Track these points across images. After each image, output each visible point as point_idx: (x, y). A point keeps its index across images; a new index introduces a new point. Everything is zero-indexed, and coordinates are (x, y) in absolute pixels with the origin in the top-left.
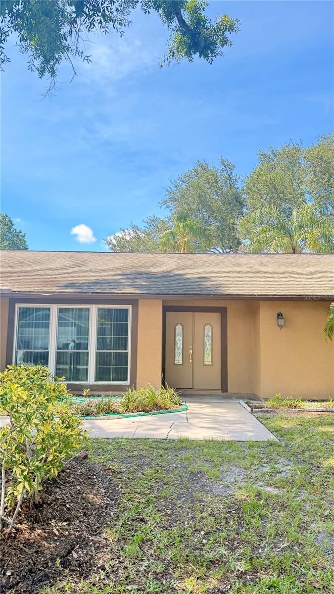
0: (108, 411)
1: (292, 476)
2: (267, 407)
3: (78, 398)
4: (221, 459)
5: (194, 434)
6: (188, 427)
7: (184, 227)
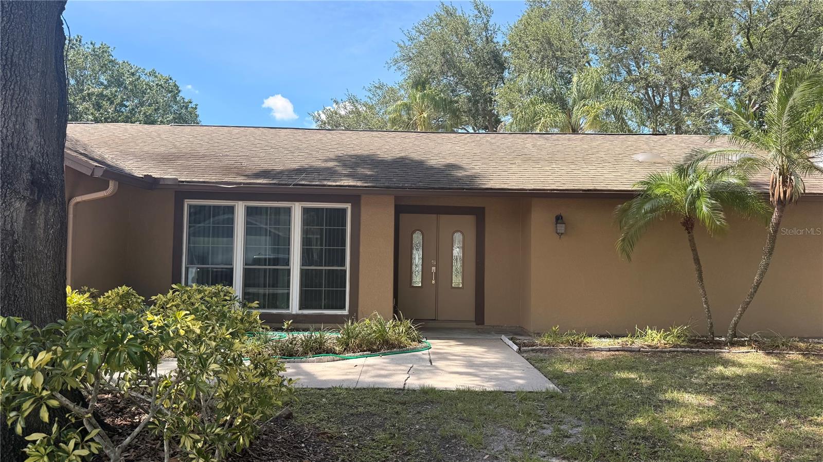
0: (319, 350)
1: (585, 442)
2: (540, 345)
3: (277, 333)
4: (483, 418)
5: (441, 381)
6: (433, 372)
7: (423, 98)
